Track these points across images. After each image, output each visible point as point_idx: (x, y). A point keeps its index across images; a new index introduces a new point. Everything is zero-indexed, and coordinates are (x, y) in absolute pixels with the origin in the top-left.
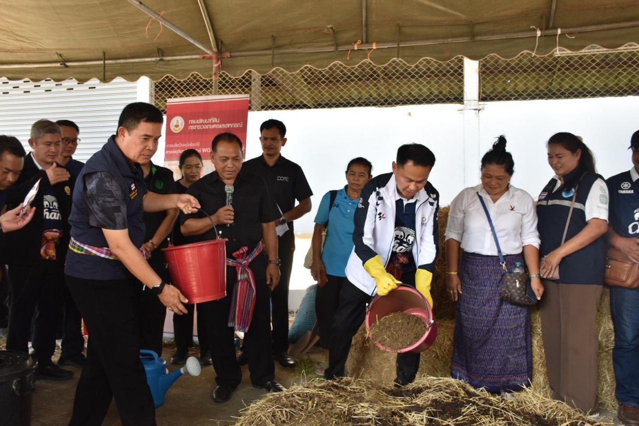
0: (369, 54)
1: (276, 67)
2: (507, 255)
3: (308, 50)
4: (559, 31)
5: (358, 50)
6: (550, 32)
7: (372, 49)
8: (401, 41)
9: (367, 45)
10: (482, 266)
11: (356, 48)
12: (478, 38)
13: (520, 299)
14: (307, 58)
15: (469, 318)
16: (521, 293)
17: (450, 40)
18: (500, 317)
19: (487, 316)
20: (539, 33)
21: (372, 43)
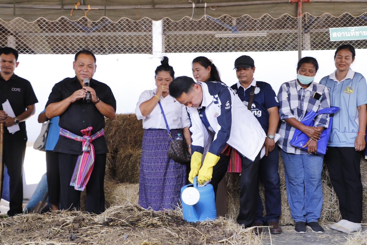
0: (86, 13)
1: (17, 17)
2: (172, 130)
3: (42, 7)
4: (206, 5)
5: (78, 9)
6: (200, 5)
7: (88, 10)
8: (107, 5)
9: (84, 6)
10: (156, 136)
11: (76, 8)
12: (157, 6)
13: (180, 156)
14: (41, 13)
15: (149, 172)
16: (180, 152)
17: (139, 7)
18: (168, 170)
19: (160, 170)
20: (194, 5)
21: (88, 5)
